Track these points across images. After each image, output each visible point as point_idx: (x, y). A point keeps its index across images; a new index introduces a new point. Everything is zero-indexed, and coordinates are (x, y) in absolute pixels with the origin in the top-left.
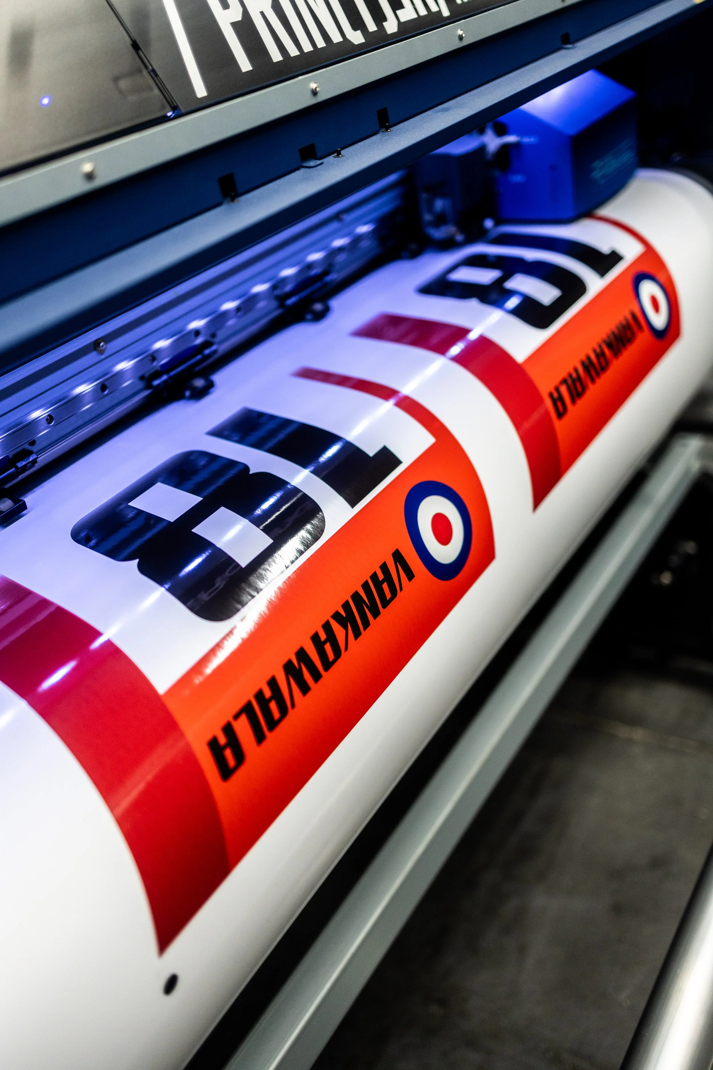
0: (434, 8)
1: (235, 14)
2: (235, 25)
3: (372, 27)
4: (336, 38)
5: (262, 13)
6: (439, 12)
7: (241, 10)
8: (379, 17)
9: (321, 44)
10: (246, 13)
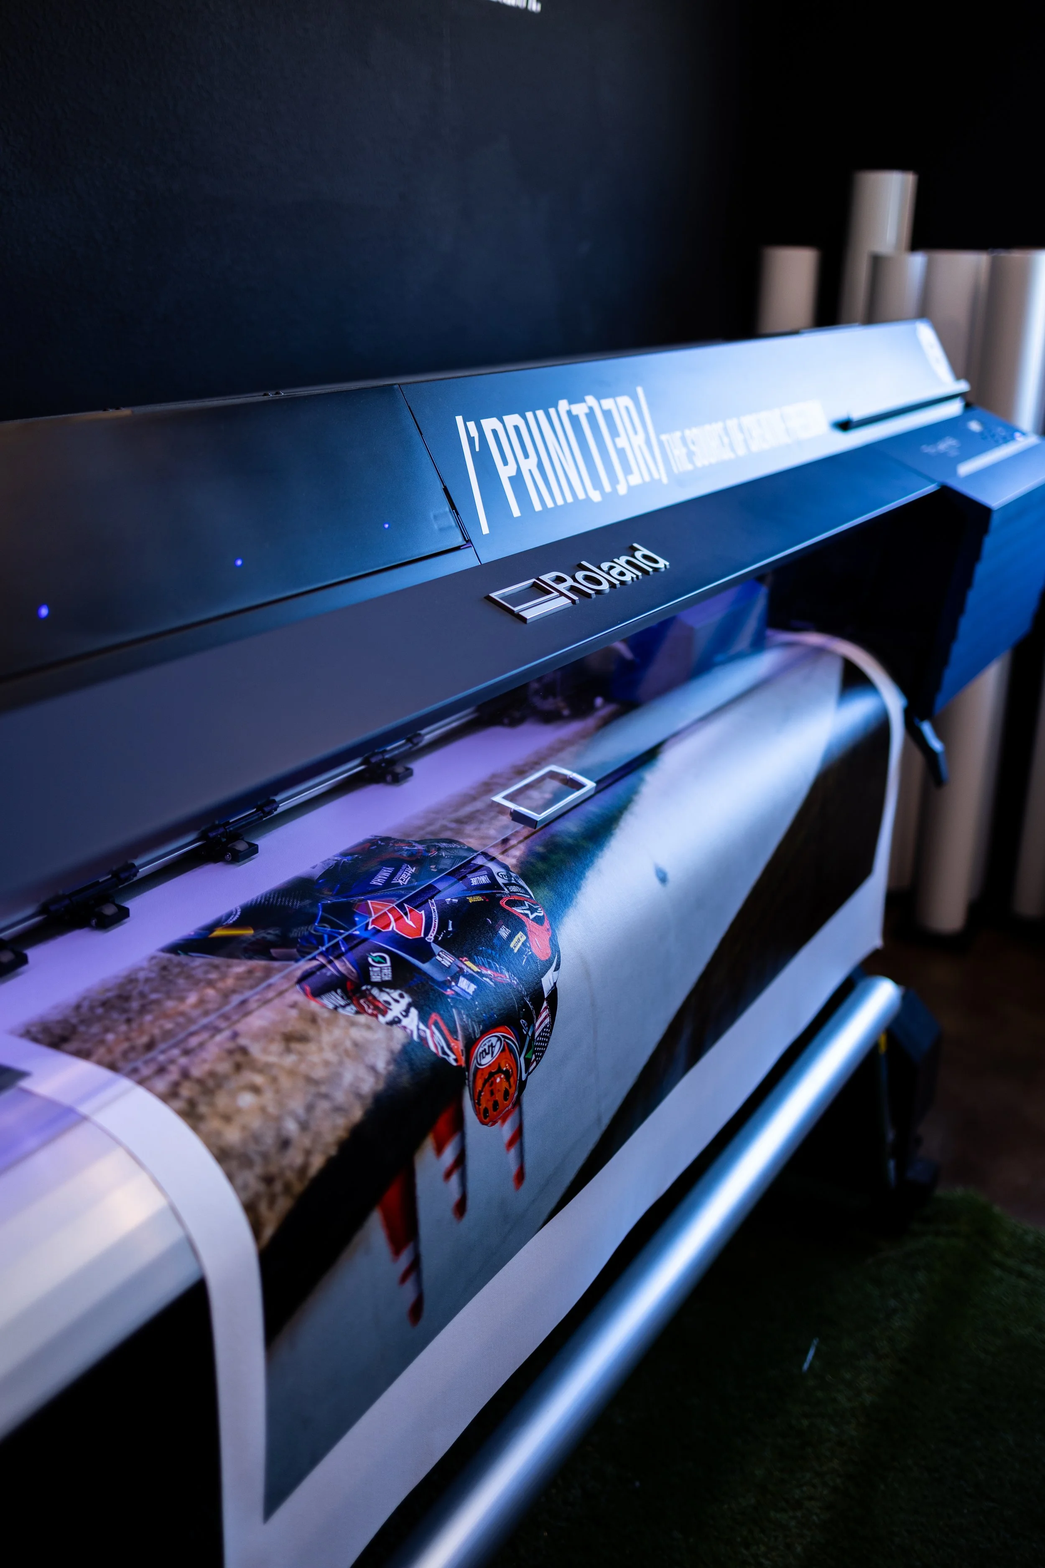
0: (656, 476)
1: (511, 470)
2: (511, 479)
3: (608, 488)
4: (581, 496)
5: (530, 471)
6: (660, 480)
7: (515, 467)
8: (614, 481)
9: (570, 499)
10: (519, 469)
